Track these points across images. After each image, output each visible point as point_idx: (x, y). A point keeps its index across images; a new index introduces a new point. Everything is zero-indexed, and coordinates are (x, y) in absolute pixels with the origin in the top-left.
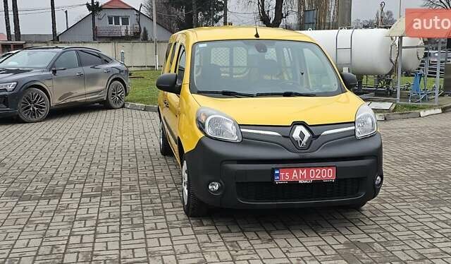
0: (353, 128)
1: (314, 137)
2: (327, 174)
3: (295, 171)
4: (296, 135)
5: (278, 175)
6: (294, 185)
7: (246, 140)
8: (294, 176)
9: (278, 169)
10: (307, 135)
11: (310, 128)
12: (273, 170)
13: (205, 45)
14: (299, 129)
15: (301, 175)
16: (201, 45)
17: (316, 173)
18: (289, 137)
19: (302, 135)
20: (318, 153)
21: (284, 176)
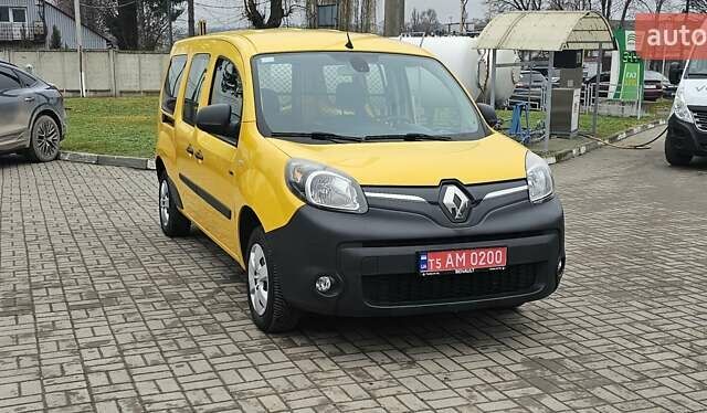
0: (526, 187)
1: (474, 202)
2: (494, 259)
3: (450, 256)
4: (448, 199)
5: (425, 262)
6: (448, 277)
7: (374, 210)
8: (448, 263)
9: (426, 253)
10: (464, 199)
11: (468, 188)
12: (418, 255)
13: (271, 59)
14: (452, 191)
15: (459, 262)
16: (264, 60)
17: (480, 258)
18: (438, 203)
19: (457, 199)
20: (483, 227)
21: (434, 264)
